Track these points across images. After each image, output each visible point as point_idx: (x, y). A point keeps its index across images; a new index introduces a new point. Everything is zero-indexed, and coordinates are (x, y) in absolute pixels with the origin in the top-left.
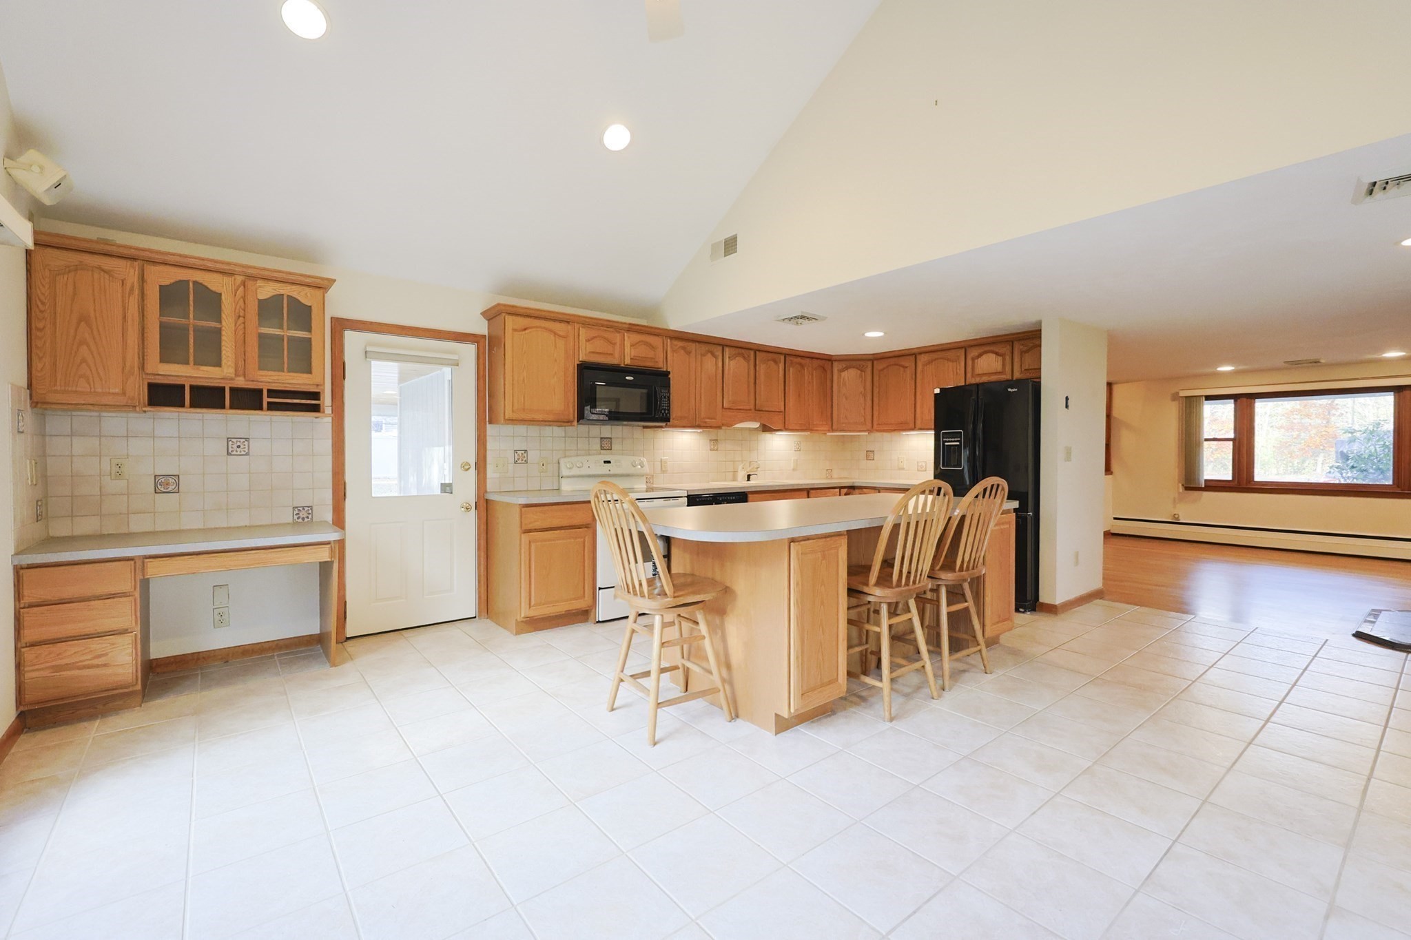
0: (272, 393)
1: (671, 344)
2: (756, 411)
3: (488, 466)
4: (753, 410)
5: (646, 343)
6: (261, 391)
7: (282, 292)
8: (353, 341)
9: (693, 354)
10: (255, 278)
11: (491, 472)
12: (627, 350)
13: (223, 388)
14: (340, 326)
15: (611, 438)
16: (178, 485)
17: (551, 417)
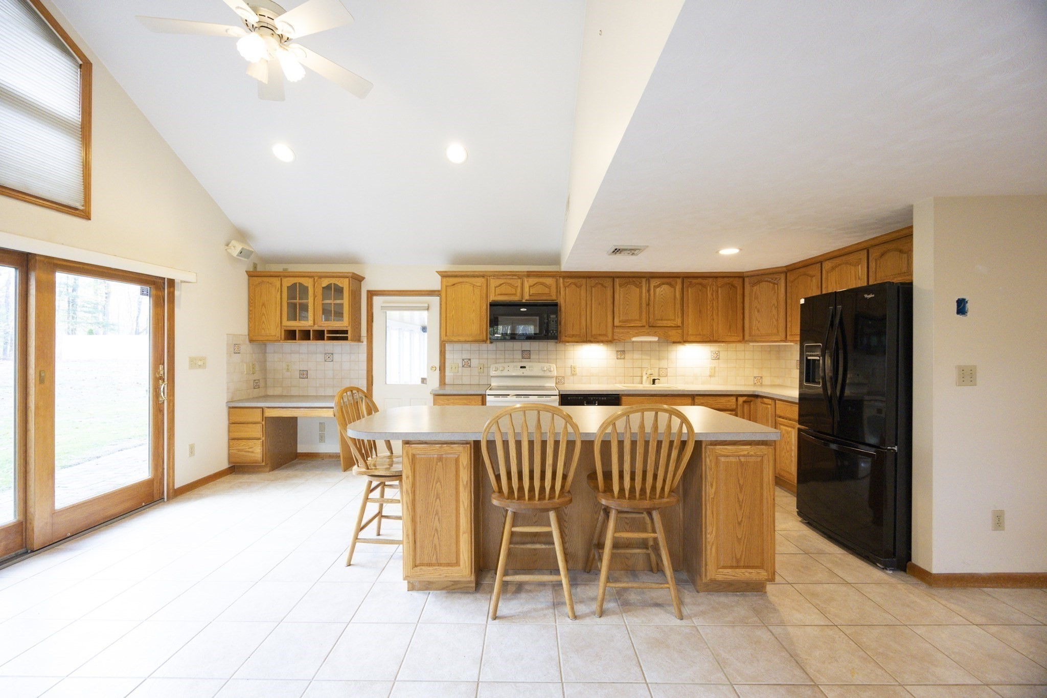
0: (330, 332)
1: (564, 282)
2: (651, 327)
3: (446, 368)
4: (647, 327)
5: (542, 284)
6: (323, 331)
7: (331, 282)
8: (377, 300)
9: (583, 287)
10: (320, 277)
11: (448, 373)
12: (526, 289)
13: (310, 331)
14: (371, 294)
15: (530, 351)
16: (307, 375)
17: (471, 339)
